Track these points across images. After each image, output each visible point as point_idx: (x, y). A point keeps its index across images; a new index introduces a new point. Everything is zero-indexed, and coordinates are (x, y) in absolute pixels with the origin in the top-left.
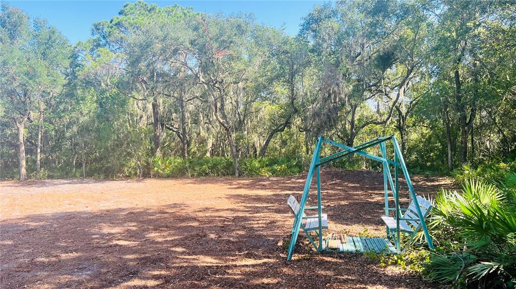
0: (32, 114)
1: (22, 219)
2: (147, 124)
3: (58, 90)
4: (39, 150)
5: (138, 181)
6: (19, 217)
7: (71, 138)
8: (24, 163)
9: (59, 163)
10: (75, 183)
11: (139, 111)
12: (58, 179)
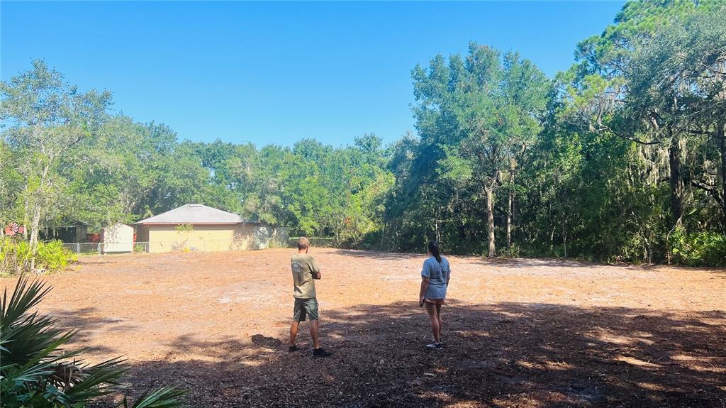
0: (501, 174)
1: (495, 306)
2: (659, 181)
3: (532, 141)
4: (509, 221)
5: (646, 268)
6: (492, 303)
7: (547, 204)
8: (492, 236)
9: (533, 237)
10: (554, 265)
11: (645, 161)
12: (532, 257)
